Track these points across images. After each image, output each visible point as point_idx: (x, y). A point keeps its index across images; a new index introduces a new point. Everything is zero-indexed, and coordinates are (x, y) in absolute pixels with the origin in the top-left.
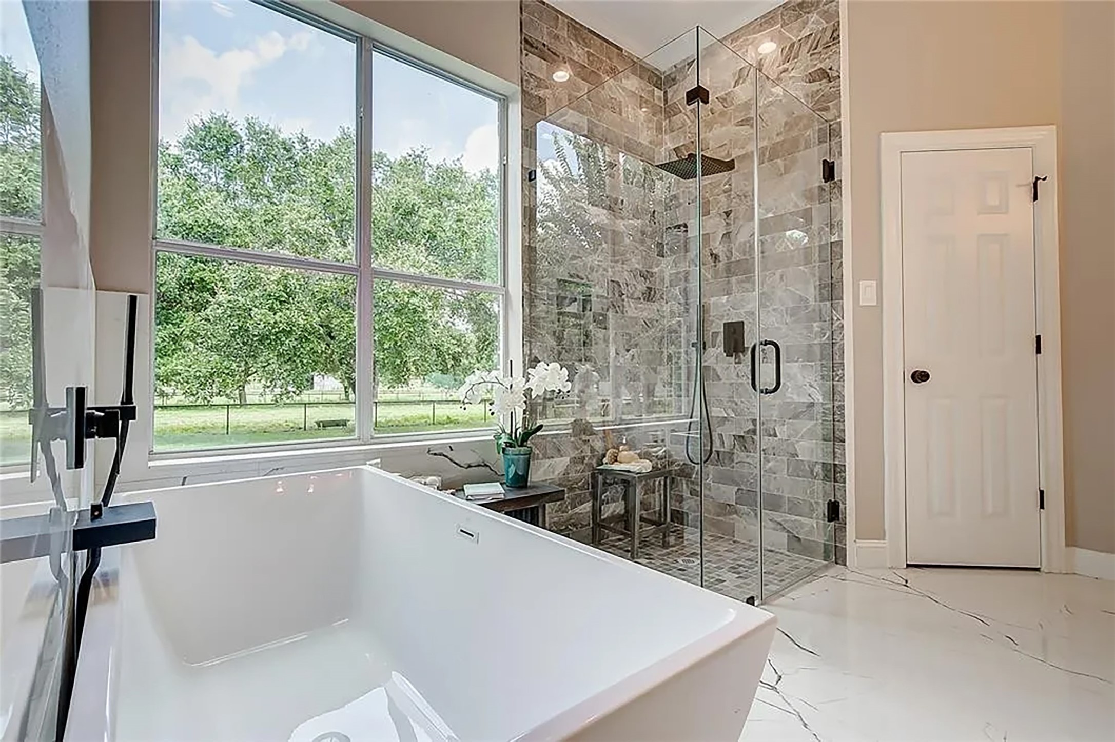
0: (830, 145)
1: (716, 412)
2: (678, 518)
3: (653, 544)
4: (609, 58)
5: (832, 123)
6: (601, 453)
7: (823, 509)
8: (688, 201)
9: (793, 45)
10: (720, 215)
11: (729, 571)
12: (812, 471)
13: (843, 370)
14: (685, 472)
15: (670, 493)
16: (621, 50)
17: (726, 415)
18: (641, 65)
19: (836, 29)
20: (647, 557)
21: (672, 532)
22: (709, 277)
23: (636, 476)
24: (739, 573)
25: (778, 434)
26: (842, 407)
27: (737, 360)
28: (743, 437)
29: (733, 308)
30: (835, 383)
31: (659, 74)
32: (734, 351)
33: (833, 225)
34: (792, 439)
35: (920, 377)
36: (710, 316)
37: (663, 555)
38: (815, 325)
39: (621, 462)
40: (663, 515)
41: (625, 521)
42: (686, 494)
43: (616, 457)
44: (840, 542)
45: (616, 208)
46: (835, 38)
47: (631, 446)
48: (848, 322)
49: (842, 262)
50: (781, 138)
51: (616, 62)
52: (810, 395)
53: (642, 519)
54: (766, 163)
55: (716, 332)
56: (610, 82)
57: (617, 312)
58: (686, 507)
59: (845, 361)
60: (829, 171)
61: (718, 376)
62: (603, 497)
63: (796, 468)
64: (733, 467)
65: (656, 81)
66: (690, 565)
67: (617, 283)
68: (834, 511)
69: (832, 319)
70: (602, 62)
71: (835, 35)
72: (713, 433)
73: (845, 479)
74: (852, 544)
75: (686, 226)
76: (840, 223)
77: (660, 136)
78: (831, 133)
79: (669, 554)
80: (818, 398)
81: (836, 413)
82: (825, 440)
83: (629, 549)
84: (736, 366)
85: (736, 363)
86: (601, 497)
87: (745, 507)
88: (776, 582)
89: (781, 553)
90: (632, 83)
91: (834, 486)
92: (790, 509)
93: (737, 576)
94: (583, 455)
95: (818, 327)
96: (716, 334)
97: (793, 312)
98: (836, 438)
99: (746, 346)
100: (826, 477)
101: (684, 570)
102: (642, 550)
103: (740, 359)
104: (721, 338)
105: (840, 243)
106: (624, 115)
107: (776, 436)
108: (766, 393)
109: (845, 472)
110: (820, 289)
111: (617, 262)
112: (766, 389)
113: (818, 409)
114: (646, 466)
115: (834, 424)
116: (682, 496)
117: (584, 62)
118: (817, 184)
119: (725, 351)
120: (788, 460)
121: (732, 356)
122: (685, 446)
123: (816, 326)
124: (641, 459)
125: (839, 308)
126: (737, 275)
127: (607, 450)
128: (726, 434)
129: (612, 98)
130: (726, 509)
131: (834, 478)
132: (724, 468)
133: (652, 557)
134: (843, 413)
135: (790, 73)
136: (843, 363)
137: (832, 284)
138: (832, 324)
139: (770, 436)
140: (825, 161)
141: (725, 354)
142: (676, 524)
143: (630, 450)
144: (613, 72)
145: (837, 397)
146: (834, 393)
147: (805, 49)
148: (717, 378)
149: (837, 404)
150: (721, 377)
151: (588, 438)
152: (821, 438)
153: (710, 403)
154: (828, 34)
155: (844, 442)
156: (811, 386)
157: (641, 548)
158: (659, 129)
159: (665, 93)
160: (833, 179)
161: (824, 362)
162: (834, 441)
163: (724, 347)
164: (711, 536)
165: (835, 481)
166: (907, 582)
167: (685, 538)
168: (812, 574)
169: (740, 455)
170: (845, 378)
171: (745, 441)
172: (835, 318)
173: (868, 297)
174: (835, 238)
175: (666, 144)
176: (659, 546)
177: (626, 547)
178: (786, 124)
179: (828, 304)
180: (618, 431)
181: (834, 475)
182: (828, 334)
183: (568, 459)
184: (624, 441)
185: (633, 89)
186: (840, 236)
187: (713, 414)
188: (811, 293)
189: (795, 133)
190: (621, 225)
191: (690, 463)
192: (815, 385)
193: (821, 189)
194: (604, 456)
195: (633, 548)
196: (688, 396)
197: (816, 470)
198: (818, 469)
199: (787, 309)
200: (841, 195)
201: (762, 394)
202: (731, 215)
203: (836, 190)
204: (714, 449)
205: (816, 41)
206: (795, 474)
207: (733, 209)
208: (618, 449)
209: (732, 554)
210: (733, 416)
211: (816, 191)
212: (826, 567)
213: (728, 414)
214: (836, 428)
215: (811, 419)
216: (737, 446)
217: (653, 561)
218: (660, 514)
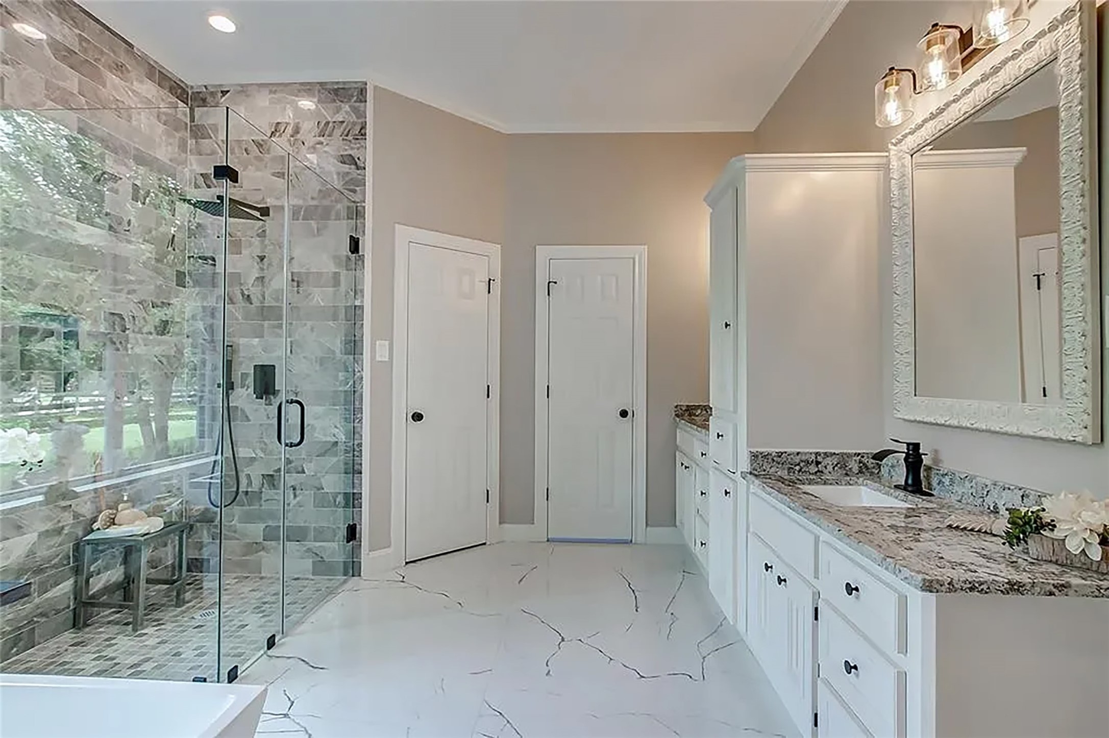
0: (356, 223)
1: (243, 452)
2: (196, 567)
3: (163, 605)
4: (114, 52)
5: (359, 204)
6: (89, 517)
7: (343, 532)
8: (217, 235)
9: (328, 123)
10: (253, 257)
11: (253, 613)
12: (335, 501)
13: (362, 413)
14: (206, 518)
15: (187, 542)
16: (131, 46)
17: (254, 456)
18: (159, 71)
19: (363, 127)
20: (155, 623)
21: (189, 584)
22: (240, 318)
23: (142, 539)
24: (264, 611)
25: (306, 471)
26: (360, 445)
27: (267, 402)
28: (272, 476)
29: (264, 351)
30: (355, 425)
31: (184, 87)
32: (265, 393)
33: (357, 292)
34: (319, 475)
35: (417, 417)
36: (239, 357)
37: (177, 616)
38: (340, 374)
39: (120, 525)
40: (177, 568)
41: (125, 588)
42: (206, 539)
43: (114, 519)
44: (357, 558)
45: (119, 228)
46: (362, 134)
47: (134, 501)
48: (366, 374)
49: (362, 324)
50: (315, 203)
51: (123, 59)
52: (334, 436)
53: (148, 581)
54: (301, 221)
55: (245, 373)
56: (112, 78)
57: (118, 350)
58: (206, 554)
59: (364, 407)
60: (355, 246)
61: (247, 417)
62: (92, 569)
63: (322, 500)
64: (261, 506)
65: (181, 94)
66: (209, 618)
67: (120, 316)
68: (352, 533)
69: (354, 371)
70: (102, 53)
71: (363, 131)
72: (240, 474)
73: (361, 504)
74: (366, 557)
75: (214, 260)
76: (362, 291)
77: (184, 155)
78: (357, 213)
79: (185, 612)
80: (342, 437)
81: (355, 451)
82: (346, 473)
83: (131, 620)
84: (267, 407)
85: (266, 405)
86: (89, 569)
87: (272, 542)
88: (298, 610)
89: (307, 579)
90: (149, 89)
91: (353, 511)
92: (315, 537)
93: (261, 615)
94: (61, 525)
95: (342, 376)
96: (244, 376)
97: (322, 361)
98: (354, 470)
99: (276, 388)
100: (346, 505)
101: (202, 626)
102: (149, 617)
103: (271, 400)
104: (250, 380)
105: (361, 307)
106: (134, 123)
107: (304, 473)
108: (291, 446)
109: (361, 499)
110: (346, 344)
111: (120, 291)
112: (291, 443)
113: (341, 447)
114: (156, 524)
115: (353, 460)
116: (201, 542)
117: (75, 47)
118: (345, 253)
119: (255, 393)
120: (315, 493)
121: (262, 398)
122: (207, 490)
123: (341, 376)
124: (149, 516)
125: (360, 363)
126: (269, 320)
127: (101, 512)
128: (253, 475)
129: (117, 100)
130: (254, 547)
131: (353, 505)
132: (251, 507)
133: (161, 622)
134: (361, 450)
135: (324, 147)
136: (362, 408)
137: (355, 341)
138: (354, 375)
139: (298, 472)
140: (351, 236)
141: (255, 396)
142: (195, 574)
143: (133, 507)
144: (119, 68)
145: (357, 436)
146: (354, 433)
147: (337, 132)
148: (245, 419)
149: (356, 442)
150: (250, 418)
151: (69, 503)
152: (343, 471)
153: (236, 445)
154: (358, 128)
155: (361, 473)
156: (336, 427)
157: (146, 615)
158: (183, 146)
159: (192, 110)
160: (358, 252)
161: (347, 407)
162: (353, 474)
163: (254, 389)
164: (235, 578)
165: (354, 507)
166: (404, 577)
167: (205, 587)
168: (331, 592)
169: (268, 493)
170: (364, 421)
171: (274, 480)
172: (356, 370)
173: (382, 355)
174: (357, 303)
175: (191, 165)
176: (172, 605)
177: (126, 618)
178: (320, 191)
179: (351, 357)
180: (116, 486)
181: (353, 503)
182: (351, 382)
183: (36, 534)
184: (125, 498)
185: (149, 97)
186: (362, 302)
187: (240, 455)
188: (337, 345)
189: (326, 202)
190: (126, 249)
191: (212, 506)
192: (338, 426)
193: (349, 259)
194: (94, 520)
195: (135, 619)
196: (212, 438)
197: (338, 500)
198: (340, 499)
199: (316, 358)
200: (364, 267)
201: (287, 448)
202: (265, 260)
203: (360, 263)
204: (241, 490)
205: (347, 130)
206: (320, 505)
207: (267, 255)
208: (117, 510)
209: (257, 592)
210: (262, 455)
211: (344, 259)
212: (345, 582)
213: (257, 455)
214: (355, 462)
215: (336, 455)
216: (265, 486)
217: (163, 627)
218: (174, 568)
